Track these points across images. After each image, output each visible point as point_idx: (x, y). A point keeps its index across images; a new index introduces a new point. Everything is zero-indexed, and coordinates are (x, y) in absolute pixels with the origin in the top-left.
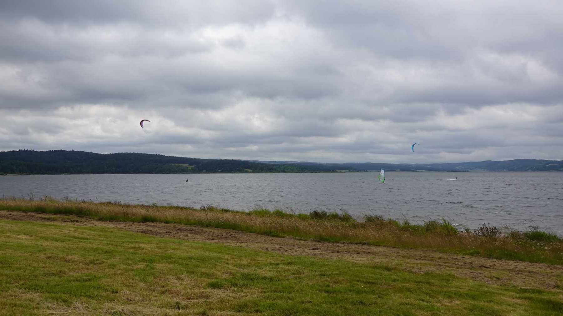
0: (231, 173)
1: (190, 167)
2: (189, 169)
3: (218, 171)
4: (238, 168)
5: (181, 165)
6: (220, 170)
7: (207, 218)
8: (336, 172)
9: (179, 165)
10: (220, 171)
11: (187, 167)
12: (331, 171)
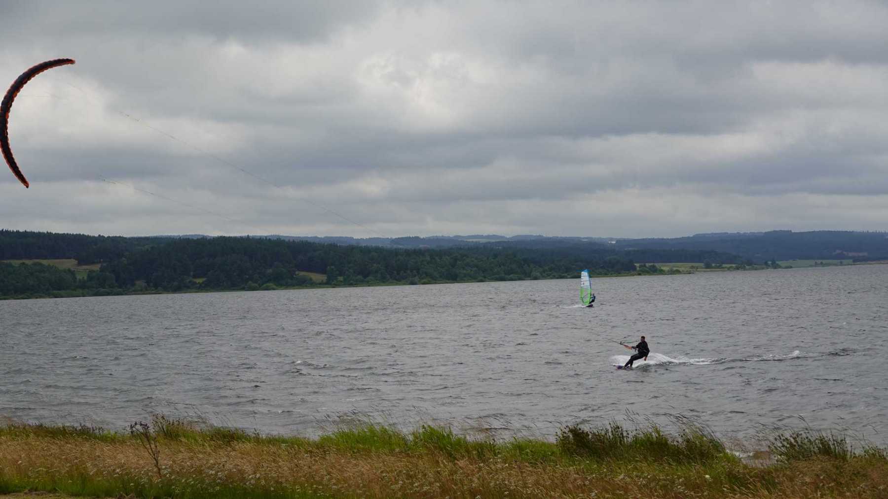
0: (243, 289)
1: (82, 272)
2: (79, 277)
3: (195, 283)
4: (270, 271)
5: (45, 262)
6: (200, 280)
7: (155, 470)
8: (654, 271)
9: (40, 264)
10: (201, 284)
11: (71, 272)
12: (634, 268)
